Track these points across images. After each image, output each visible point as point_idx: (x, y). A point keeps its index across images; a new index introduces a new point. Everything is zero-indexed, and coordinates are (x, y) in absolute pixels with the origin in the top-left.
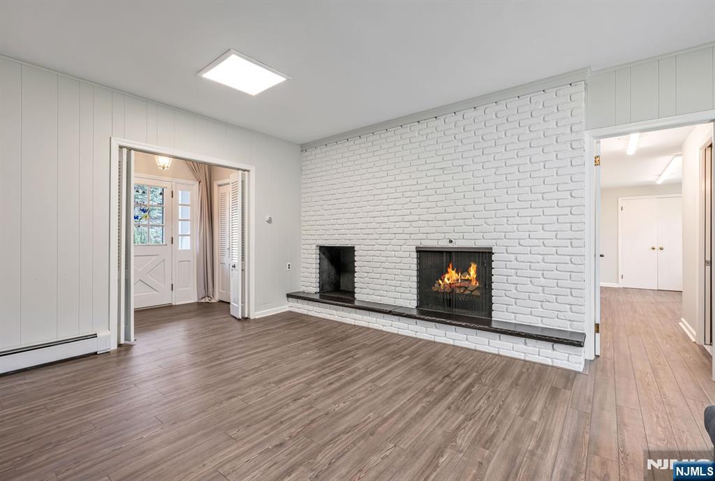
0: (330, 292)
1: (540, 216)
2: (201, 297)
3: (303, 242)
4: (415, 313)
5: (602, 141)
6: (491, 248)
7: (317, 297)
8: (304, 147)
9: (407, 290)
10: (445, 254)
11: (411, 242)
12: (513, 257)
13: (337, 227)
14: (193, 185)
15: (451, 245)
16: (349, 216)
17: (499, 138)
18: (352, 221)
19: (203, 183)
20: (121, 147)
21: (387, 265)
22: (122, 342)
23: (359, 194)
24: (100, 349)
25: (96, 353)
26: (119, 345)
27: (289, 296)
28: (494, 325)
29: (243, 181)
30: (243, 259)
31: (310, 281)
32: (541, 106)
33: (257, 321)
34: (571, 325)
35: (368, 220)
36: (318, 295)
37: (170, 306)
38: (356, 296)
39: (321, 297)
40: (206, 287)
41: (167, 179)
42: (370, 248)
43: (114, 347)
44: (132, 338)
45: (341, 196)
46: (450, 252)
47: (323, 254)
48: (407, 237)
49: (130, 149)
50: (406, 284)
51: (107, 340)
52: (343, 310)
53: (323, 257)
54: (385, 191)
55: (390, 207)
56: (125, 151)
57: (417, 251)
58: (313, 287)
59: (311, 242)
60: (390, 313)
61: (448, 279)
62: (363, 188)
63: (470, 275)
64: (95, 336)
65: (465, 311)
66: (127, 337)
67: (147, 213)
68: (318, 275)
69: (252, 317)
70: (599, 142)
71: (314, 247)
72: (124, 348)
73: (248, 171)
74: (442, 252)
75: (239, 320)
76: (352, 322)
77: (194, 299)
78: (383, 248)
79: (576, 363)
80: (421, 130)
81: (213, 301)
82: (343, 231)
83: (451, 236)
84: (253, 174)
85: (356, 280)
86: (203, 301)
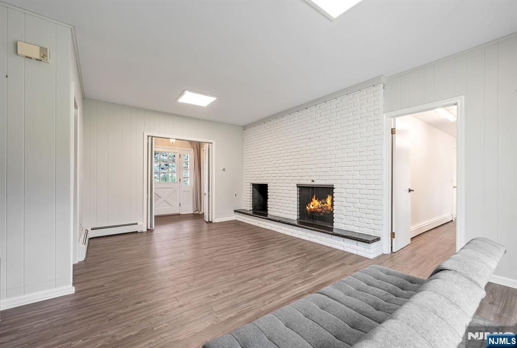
0: (260, 210)
1: (358, 166)
2: (195, 210)
3: (245, 181)
4: (296, 223)
5: (397, 118)
6: (333, 185)
7: (251, 213)
8: (245, 128)
9: (292, 209)
10: (311, 189)
11: (294, 181)
12: (344, 190)
13: (260, 173)
14: (190, 151)
15: (313, 183)
16: (265, 166)
17: (338, 120)
18: (266, 169)
19: (196, 149)
20: (148, 136)
21: (283, 194)
22: (149, 228)
23: (270, 154)
24: (139, 230)
25: (137, 232)
26: (148, 230)
27: (235, 211)
28: (335, 231)
29: (209, 149)
30: (209, 191)
31: (247, 203)
32: (358, 100)
33: (216, 223)
34: (373, 232)
35: (275, 169)
36: (252, 212)
37: (179, 215)
38: (269, 212)
39: (254, 213)
40: (197, 205)
41: (177, 148)
42: (275, 185)
43: (145, 230)
44: (154, 227)
45: (261, 155)
46: (313, 188)
47: (256, 188)
48: (292, 178)
49: (152, 137)
50: (291, 206)
51: (142, 227)
52: (259, 220)
53: (255, 189)
54: (282, 152)
55: (285, 161)
56: (150, 138)
57: (298, 187)
58: (248, 207)
59: (248, 181)
60: (279, 221)
61: (313, 206)
62: (272, 150)
63: (327, 203)
64: (137, 224)
65: (321, 222)
66: (151, 226)
67: (167, 167)
68: (252, 200)
69: (214, 221)
70: (395, 120)
71: (249, 184)
72: (150, 231)
73: (212, 143)
74: (309, 187)
75: (207, 222)
76: (263, 227)
77: (191, 212)
78: (281, 185)
79: (368, 253)
80: (299, 116)
81: (200, 213)
82: (262, 175)
83: (313, 178)
84: (214, 144)
85: (268, 203)
86: (196, 213)
